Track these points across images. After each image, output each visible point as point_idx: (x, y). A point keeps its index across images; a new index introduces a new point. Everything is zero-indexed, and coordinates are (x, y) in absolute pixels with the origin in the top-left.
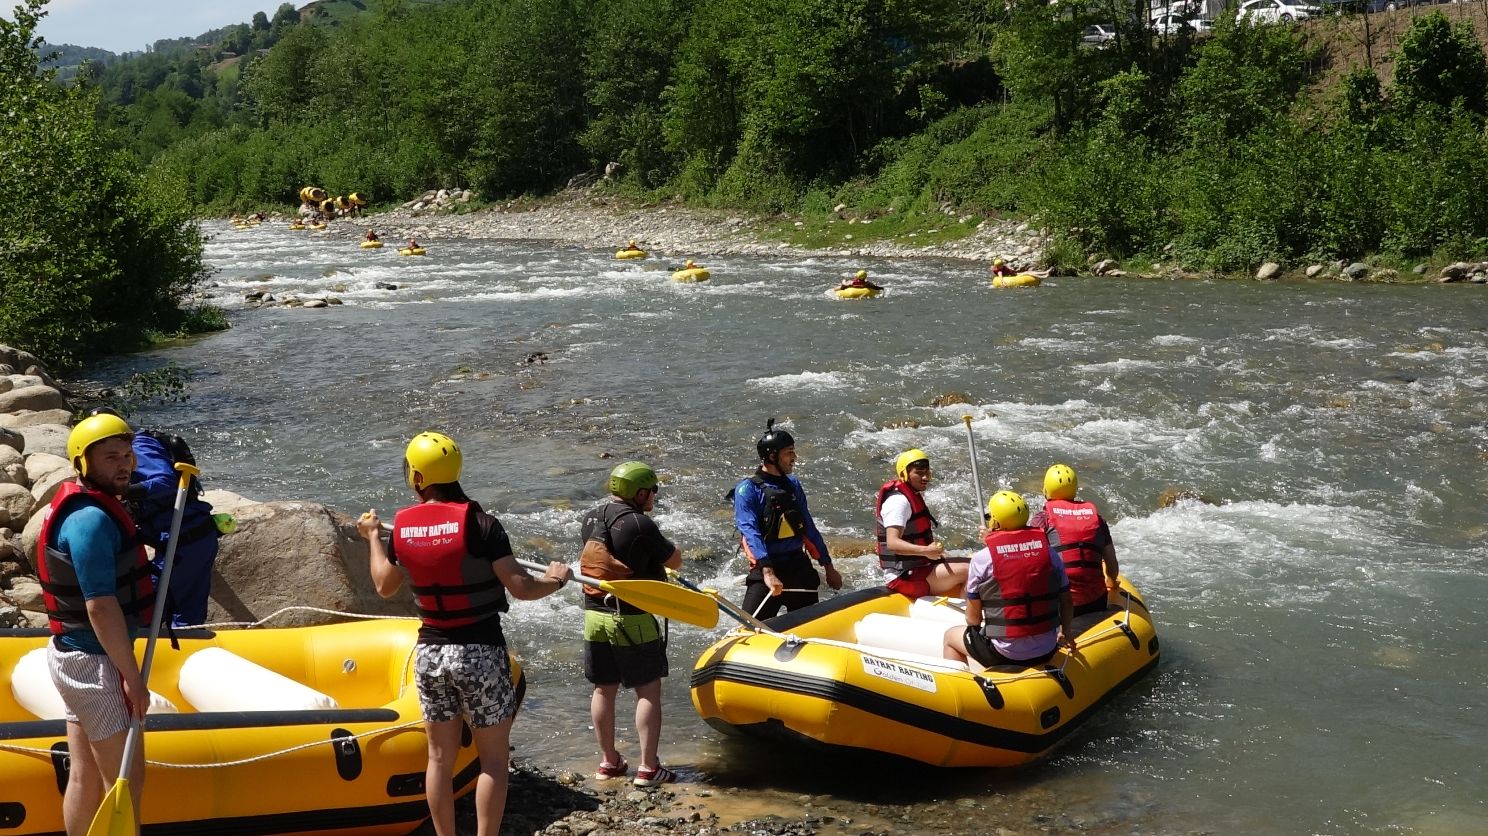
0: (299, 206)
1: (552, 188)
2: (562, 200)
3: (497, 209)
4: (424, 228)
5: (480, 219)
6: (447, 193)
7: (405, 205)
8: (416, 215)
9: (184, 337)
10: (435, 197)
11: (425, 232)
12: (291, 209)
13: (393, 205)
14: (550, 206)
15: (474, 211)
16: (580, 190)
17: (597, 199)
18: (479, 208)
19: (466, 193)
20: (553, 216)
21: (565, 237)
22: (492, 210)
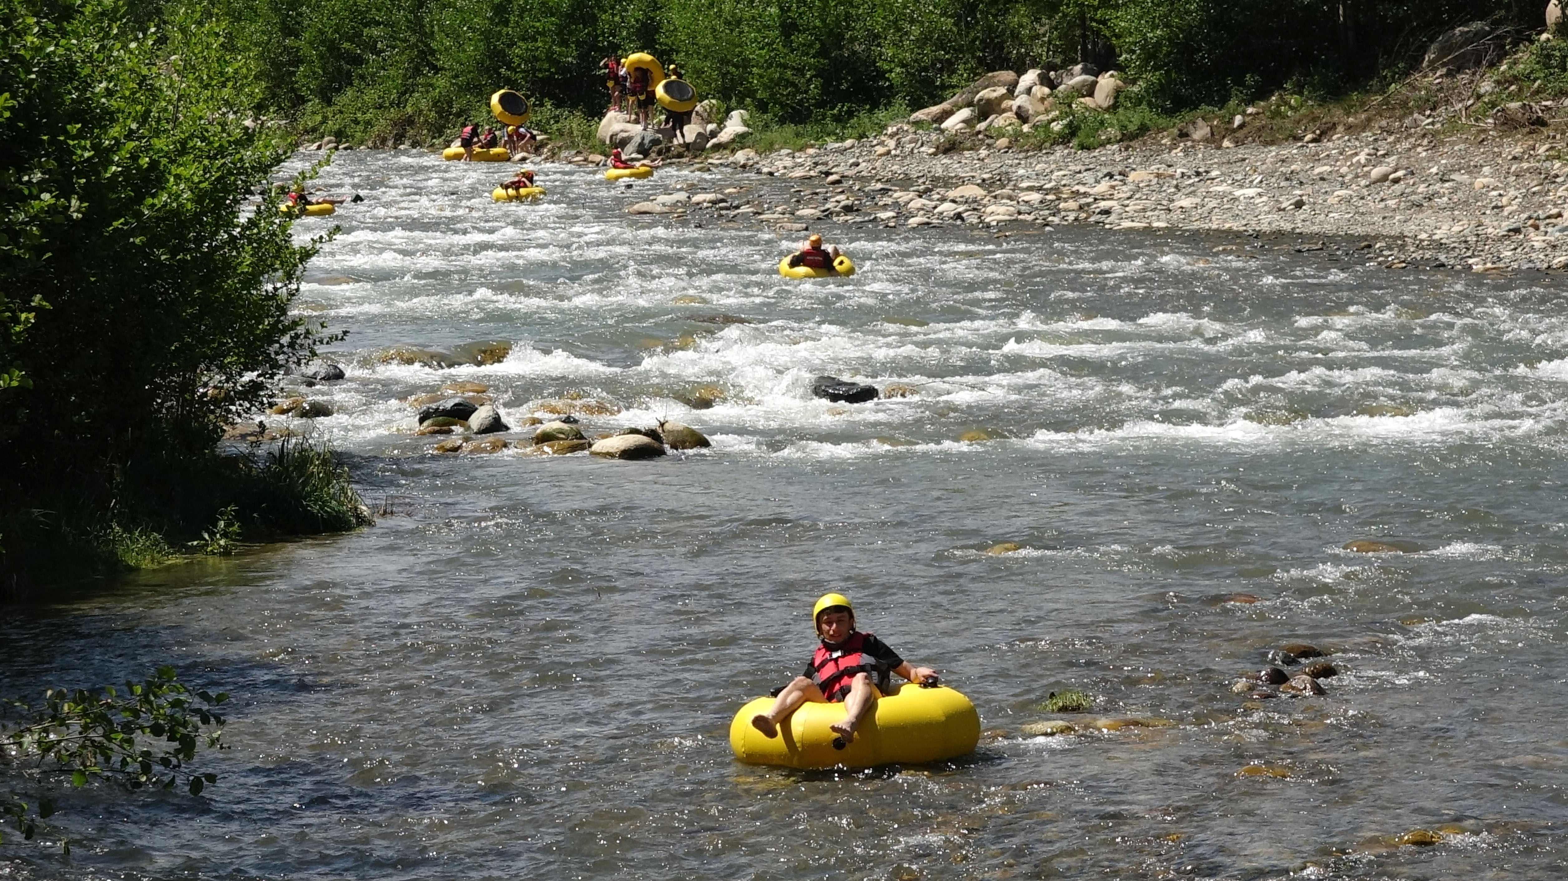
0: (597, 112)
1: (1371, 71)
2: (1405, 108)
3: (1201, 131)
4: (972, 191)
5: (1146, 161)
6: (1044, 80)
7: (920, 115)
8: (951, 147)
9: (226, 553)
10: (1011, 93)
11: (975, 205)
12: (574, 122)
13: (881, 115)
14: (1366, 125)
15: (1127, 138)
16: (1464, 78)
17: (1514, 105)
18: (1143, 129)
19: (1107, 82)
20: (1375, 159)
21: (1410, 229)
22: (1184, 135)
